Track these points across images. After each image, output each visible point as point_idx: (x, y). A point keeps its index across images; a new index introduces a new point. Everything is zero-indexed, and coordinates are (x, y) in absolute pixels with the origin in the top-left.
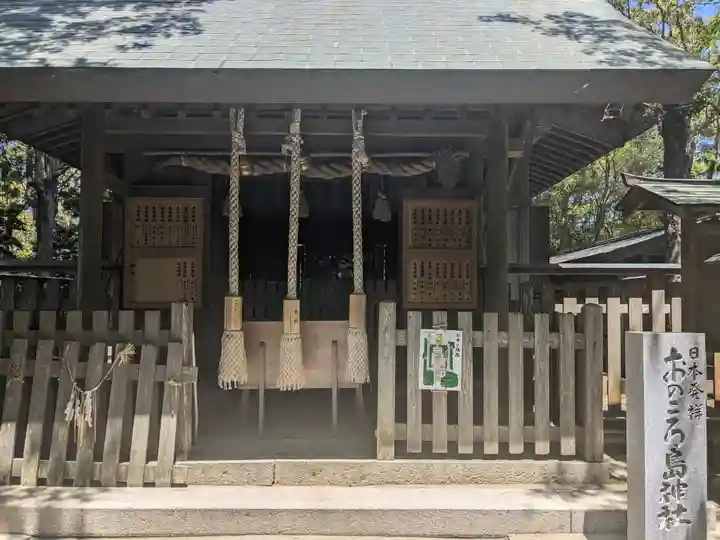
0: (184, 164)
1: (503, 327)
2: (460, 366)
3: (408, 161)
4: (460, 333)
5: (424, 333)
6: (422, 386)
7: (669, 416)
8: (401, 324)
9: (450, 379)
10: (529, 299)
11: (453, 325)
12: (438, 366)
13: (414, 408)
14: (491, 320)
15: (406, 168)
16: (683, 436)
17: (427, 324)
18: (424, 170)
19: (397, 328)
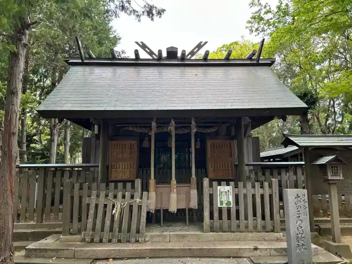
0: (130, 129)
1: (245, 186)
2: (231, 199)
3: (208, 127)
4: (231, 187)
5: (219, 187)
6: (219, 206)
7: (298, 215)
8: (211, 186)
9: (229, 203)
10: (253, 176)
11: (228, 185)
12: (224, 199)
13: (216, 215)
14: (241, 184)
15: (208, 130)
16: (302, 221)
17: (220, 185)
18: (214, 130)
19: (210, 187)
